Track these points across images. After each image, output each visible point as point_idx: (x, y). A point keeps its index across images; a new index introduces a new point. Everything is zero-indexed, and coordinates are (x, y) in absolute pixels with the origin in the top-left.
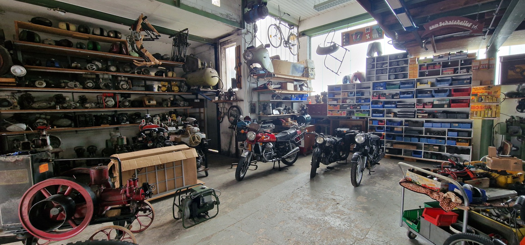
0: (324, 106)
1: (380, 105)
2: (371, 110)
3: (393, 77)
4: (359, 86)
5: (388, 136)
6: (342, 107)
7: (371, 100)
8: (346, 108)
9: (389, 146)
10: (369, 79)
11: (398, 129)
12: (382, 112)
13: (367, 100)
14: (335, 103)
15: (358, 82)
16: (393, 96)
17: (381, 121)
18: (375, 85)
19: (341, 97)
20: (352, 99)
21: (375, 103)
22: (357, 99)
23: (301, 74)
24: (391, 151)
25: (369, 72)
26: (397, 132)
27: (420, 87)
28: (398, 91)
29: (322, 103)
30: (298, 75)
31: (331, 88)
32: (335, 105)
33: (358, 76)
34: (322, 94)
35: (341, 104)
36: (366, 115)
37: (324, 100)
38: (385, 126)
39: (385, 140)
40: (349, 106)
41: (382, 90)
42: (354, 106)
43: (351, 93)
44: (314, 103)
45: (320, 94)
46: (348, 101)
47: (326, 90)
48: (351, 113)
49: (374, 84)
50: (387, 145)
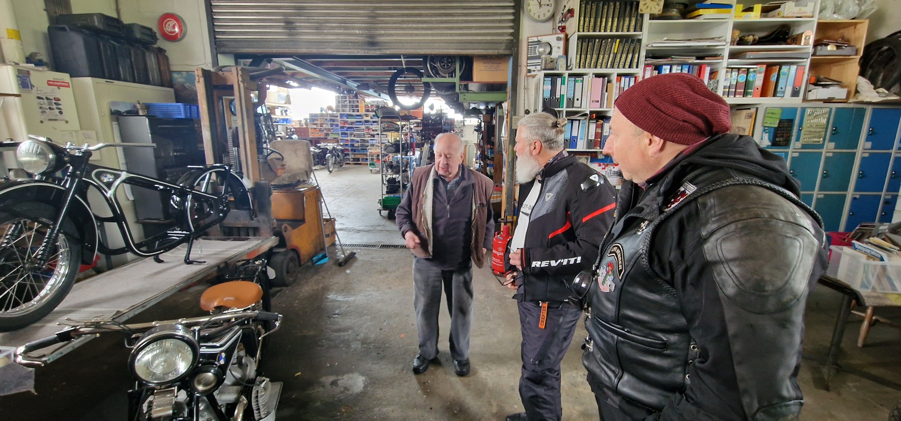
0: (307, 129)
1: (345, 129)
2: (340, 132)
3: (351, 111)
4: (332, 115)
5: (352, 150)
6: (320, 130)
7: (340, 126)
8: (323, 131)
9: (353, 156)
10: (338, 111)
11: (356, 145)
12: (346, 134)
13: (337, 125)
14: (315, 126)
15: (330, 112)
16: (352, 123)
17: (347, 140)
18: (342, 116)
19: (319, 122)
20: (327, 124)
21: (342, 127)
22: (331, 124)
23: (284, 102)
24: (354, 159)
25: (337, 106)
26: (356, 147)
27: (366, 118)
28: (354, 120)
29: (305, 126)
30: (282, 103)
31: (312, 115)
32: (315, 129)
33: (330, 108)
34: (304, 119)
35: (320, 127)
36: (337, 136)
37: (306, 124)
38: (350, 143)
39: (350, 153)
40: (326, 129)
41: (345, 119)
42: (329, 130)
43: (326, 120)
44: (298, 126)
45: (302, 120)
46: (324, 125)
47: (308, 117)
48: (327, 134)
49: (341, 114)
50: (351, 156)
